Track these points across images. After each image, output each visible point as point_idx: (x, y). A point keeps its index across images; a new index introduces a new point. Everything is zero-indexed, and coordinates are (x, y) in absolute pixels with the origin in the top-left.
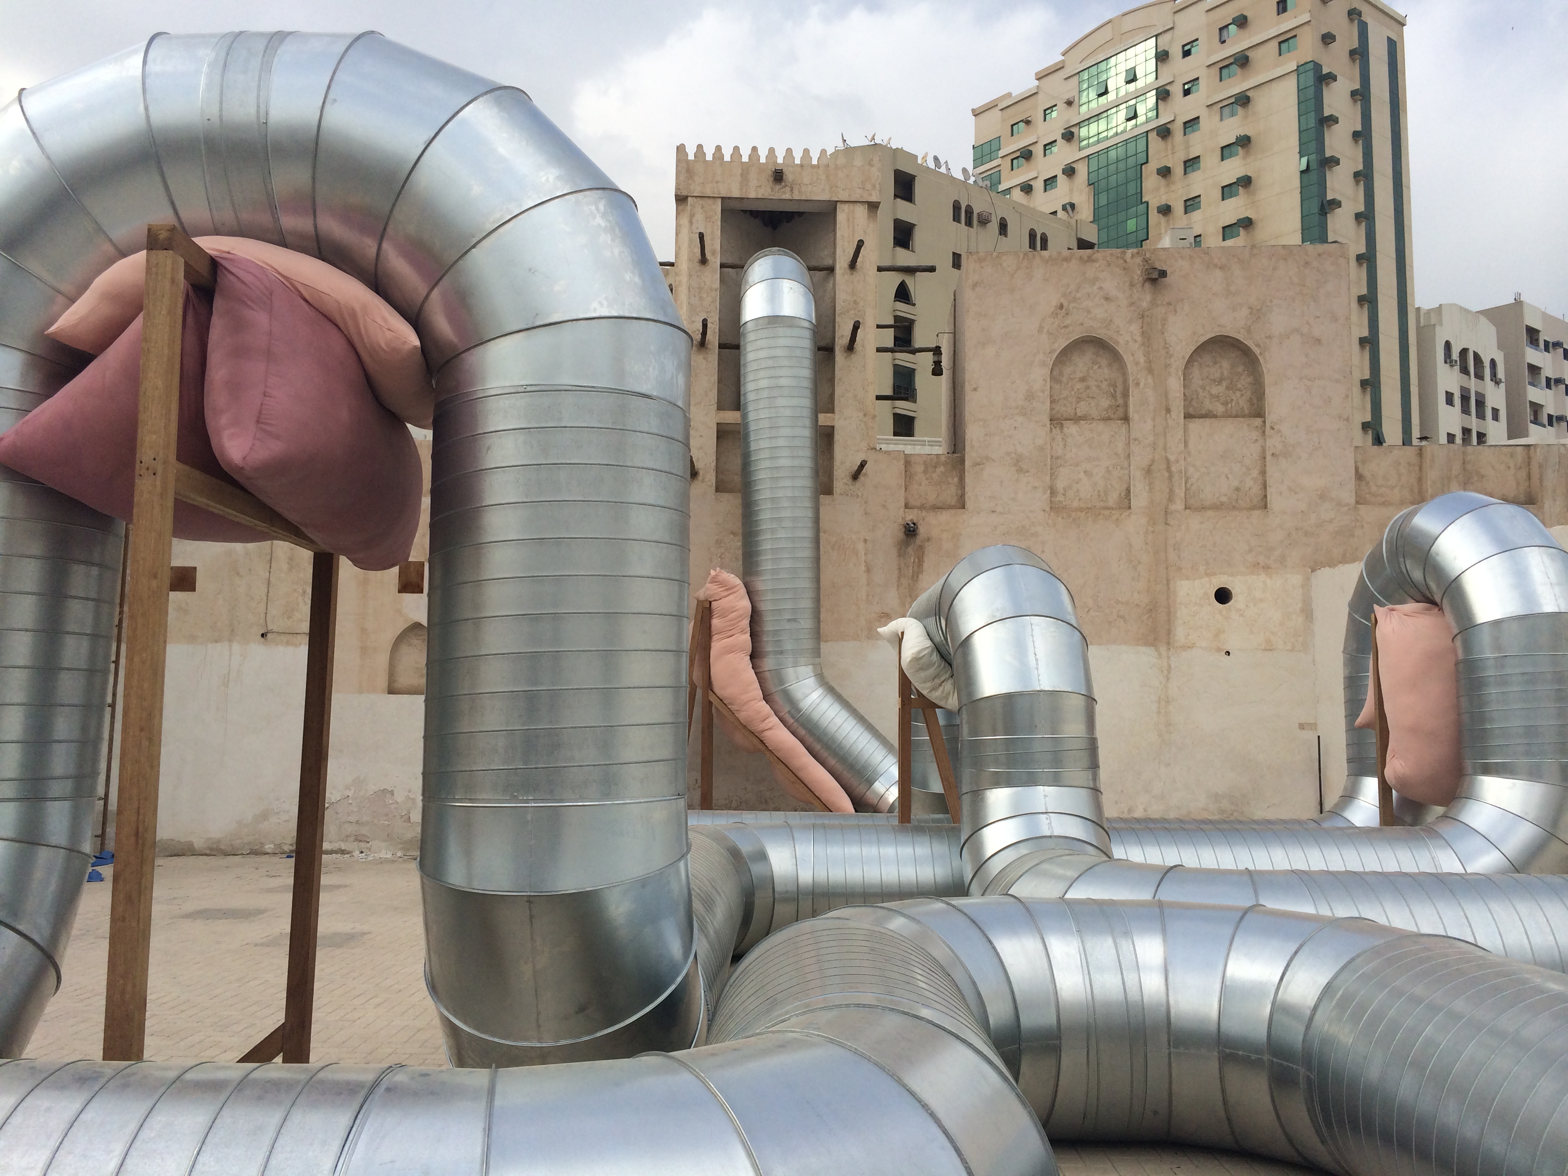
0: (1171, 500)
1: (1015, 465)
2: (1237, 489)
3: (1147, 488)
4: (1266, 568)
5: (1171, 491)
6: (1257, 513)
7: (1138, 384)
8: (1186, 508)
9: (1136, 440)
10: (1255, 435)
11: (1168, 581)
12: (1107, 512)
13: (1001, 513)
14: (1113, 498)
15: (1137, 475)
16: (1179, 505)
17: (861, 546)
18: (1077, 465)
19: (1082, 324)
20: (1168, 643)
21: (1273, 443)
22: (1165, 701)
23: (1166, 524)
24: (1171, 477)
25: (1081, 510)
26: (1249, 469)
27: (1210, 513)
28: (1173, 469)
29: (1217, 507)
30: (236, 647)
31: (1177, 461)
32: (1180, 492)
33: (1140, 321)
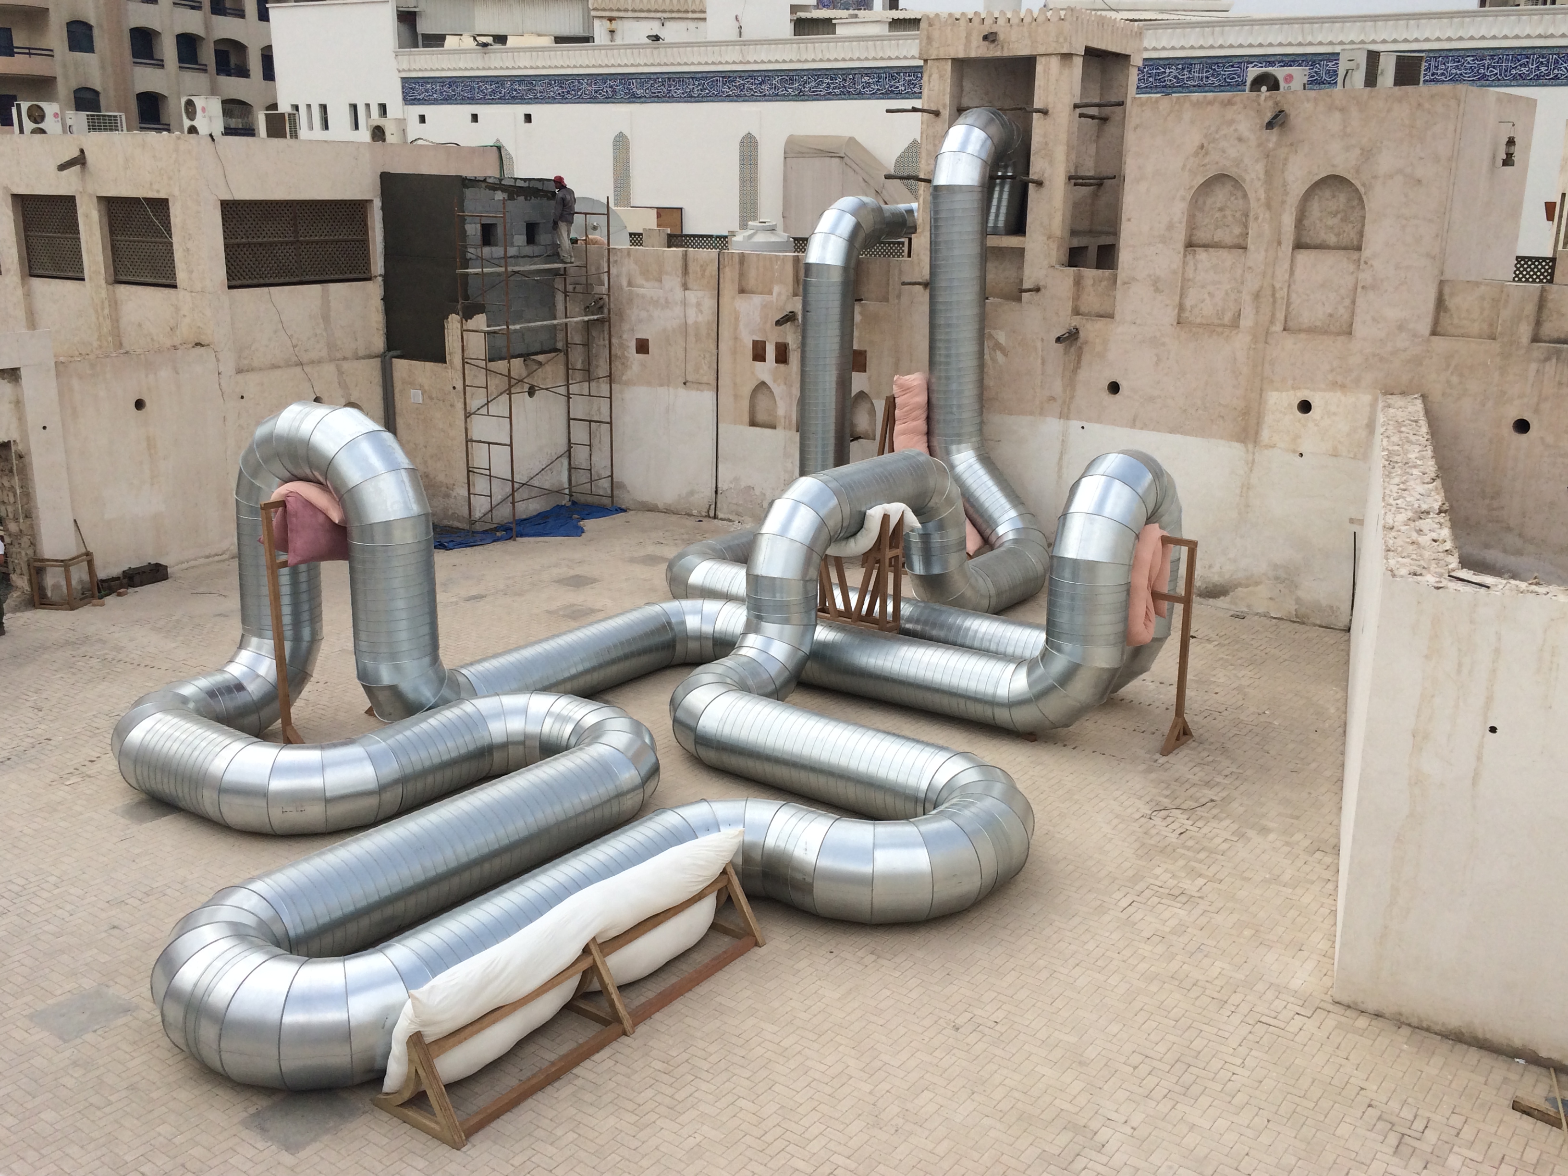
0: (1272, 322)
1: (1153, 285)
2: (1331, 315)
3: (1254, 311)
4: (1343, 387)
5: (1273, 315)
6: (1341, 338)
7: (1256, 219)
8: (1284, 330)
9: (1250, 268)
10: (1352, 267)
11: (1261, 390)
12: (1220, 329)
13: (1140, 325)
14: (1228, 318)
15: (1247, 298)
16: (1278, 327)
17: (1039, 344)
18: (1203, 287)
19: (1217, 163)
20: (1255, 442)
21: (1365, 277)
22: (1247, 487)
23: (1266, 343)
24: (1274, 302)
25: (1200, 325)
26: (1343, 298)
27: (1303, 336)
28: (1277, 295)
29: (1311, 330)
30: (671, 389)
31: (1282, 289)
32: (1280, 316)
33: (1265, 161)
